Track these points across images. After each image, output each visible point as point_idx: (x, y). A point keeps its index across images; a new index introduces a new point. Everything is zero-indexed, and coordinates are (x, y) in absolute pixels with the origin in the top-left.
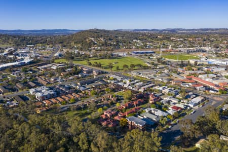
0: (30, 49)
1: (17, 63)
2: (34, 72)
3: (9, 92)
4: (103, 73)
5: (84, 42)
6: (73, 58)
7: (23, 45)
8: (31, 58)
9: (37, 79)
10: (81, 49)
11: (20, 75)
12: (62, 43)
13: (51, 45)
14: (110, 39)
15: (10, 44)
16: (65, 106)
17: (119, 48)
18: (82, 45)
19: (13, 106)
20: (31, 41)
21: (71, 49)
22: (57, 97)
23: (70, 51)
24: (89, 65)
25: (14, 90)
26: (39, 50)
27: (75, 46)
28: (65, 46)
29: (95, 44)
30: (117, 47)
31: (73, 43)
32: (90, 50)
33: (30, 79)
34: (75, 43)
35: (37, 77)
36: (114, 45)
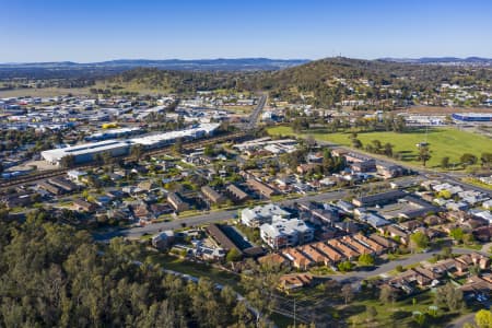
0: (204, 102)
1: (188, 132)
2: (231, 157)
3: (190, 209)
4: (405, 173)
5: (321, 87)
6: (307, 126)
7: (190, 90)
8: (212, 120)
9: (244, 180)
10: (317, 104)
11: (201, 162)
12: (268, 88)
13: (247, 93)
14: (385, 83)
15: (166, 88)
16: (349, 275)
17: (412, 104)
18: (318, 95)
19: (212, 257)
20: (203, 84)
21: (294, 102)
22: (316, 240)
23: (292, 107)
24: (357, 147)
25: (200, 205)
26: (225, 103)
27: (303, 97)
28: (277, 96)
29: (348, 93)
30: (405, 100)
31: (294, 90)
32: (339, 107)
33: (228, 175)
34: (300, 89)
35: (242, 173)
36: (397, 96)
